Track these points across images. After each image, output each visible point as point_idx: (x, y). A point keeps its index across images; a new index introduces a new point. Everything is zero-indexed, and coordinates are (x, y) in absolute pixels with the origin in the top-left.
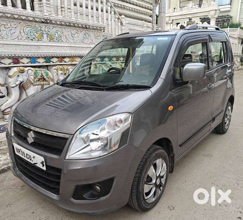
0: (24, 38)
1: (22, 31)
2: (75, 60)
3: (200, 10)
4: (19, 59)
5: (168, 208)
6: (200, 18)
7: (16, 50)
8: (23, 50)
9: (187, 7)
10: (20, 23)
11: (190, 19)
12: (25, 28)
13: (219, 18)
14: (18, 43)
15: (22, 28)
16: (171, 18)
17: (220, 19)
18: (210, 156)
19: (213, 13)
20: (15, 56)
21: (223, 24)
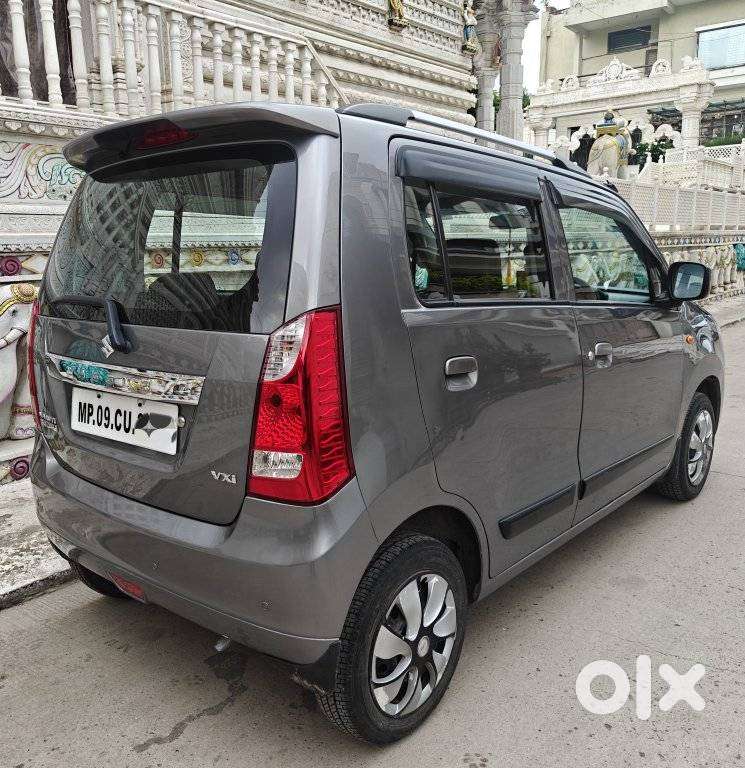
0: (40, 193)
1: (32, 171)
2: (206, 261)
3: (646, 85)
4: (21, 259)
5: (465, 760)
6: (650, 112)
7: (11, 231)
8: (35, 231)
9: (603, 78)
10: (28, 145)
11: (609, 118)
12: (43, 160)
13: (715, 108)
14: (20, 208)
15: (34, 161)
16: (550, 111)
17: (716, 111)
18: (636, 582)
19: (689, 94)
20: (6, 251)
21: (729, 128)
